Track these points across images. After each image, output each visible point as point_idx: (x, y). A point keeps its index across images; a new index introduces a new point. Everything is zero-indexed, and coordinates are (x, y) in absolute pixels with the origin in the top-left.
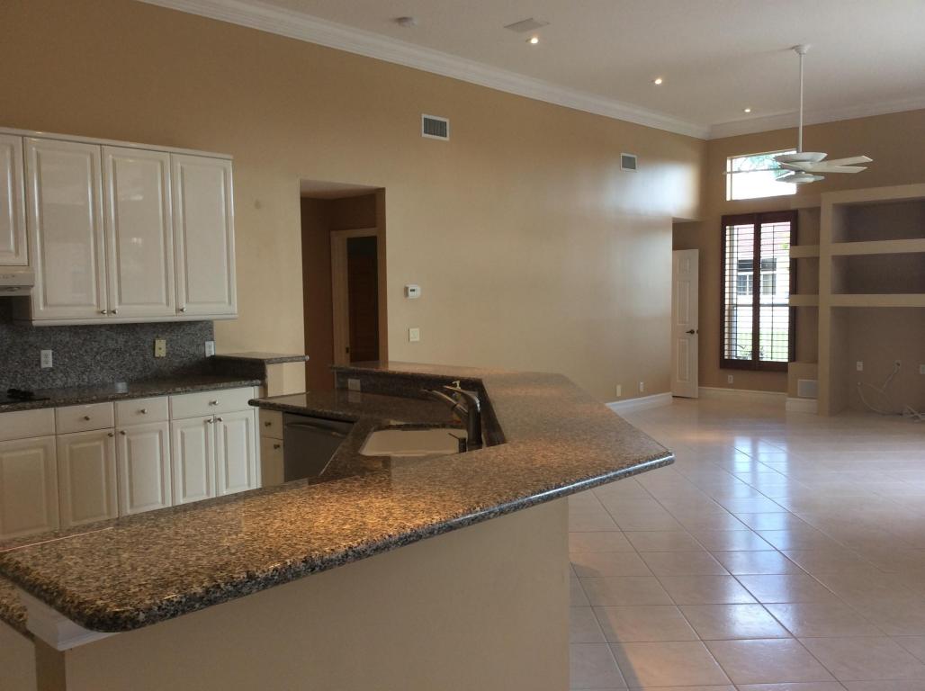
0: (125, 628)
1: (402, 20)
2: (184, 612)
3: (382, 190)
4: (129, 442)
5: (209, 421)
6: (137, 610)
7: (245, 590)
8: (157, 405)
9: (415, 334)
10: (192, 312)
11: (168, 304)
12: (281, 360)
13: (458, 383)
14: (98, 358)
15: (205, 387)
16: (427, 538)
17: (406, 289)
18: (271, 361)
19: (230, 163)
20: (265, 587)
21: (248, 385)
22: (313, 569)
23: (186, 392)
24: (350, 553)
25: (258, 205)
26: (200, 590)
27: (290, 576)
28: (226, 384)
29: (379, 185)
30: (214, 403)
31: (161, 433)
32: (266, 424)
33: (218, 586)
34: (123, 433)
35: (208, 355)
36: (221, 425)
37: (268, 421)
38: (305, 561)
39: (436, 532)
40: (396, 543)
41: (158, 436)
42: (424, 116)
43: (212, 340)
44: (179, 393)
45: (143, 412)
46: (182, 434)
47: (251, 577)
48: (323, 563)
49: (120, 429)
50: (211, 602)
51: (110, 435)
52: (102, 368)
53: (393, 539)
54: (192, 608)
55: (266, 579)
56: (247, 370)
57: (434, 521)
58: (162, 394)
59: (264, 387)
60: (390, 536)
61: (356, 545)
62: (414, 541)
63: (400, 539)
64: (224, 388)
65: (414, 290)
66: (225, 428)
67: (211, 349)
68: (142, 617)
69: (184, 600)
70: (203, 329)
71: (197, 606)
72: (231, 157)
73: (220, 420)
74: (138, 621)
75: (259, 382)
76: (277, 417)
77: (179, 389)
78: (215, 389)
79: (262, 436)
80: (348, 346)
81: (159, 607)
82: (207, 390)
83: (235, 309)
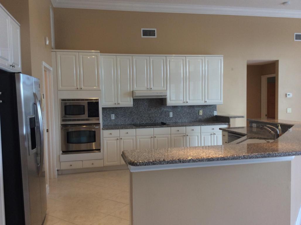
0: (135, 166)
1: (284, 3)
2: (148, 165)
3: (277, 61)
4: (189, 138)
5: (212, 134)
6: (138, 162)
7: (162, 163)
8: (197, 128)
9: (289, 110)
10: (209, 102)
11: (202, 100)
12: (235, 117)
13: (279, 125)
14: (184, 115)
15: (211, 124)
16: (216, 161)
17: (286, 95)
18: (231, 117)
19: (223, 57)
20: (167, 163)
21: (224, 124)
22: (180, 162)
23: (205, 125)
24: (191, 160)
25: (232, 69)
26: (152, 161)
27: (174, 162)
28: (217, 124)
29: (277, 59)
30: (214, 129)
31: (198, 136)
32: (223, 136)
33: (156, 161)
34: (187, 135)
35: (214, 115)
36: (215, 136)
37: (224, 135)
38: (178, 160)
39: (219, 159)
40: (206, 160)
41: (197, 137)
42: (295, 34)
43: (216, 111)
44: (203, 125)
45: (193, 130)
46: (204, 137)
47: (164, 160)
48: (183, 161)
49: (187, 134)
50: (154, 164)
51: (184, 136)
52: (185, 118)
53: (205, 159)
54: (149, 165)
55: (168, 162)
56: (225, 120)
57: (219, 156)
58: (199, 125)
59: (229, 125)
60: (204, 158)
61: (193, 158)
62: (211, 161)
63: (207, 159)
64: (216, 125)
65: (289, 95)
66: (217, 137)
67: (216, 113)
68: (138, 164)
69: (148, 162)
70: (213, 107)
71: (151, 164)
72: (223, 56)
73: (215, 134)
74: (137, 165)
75: (228, 124)
76: (226, 134)
77: (203, 124)
78: (214, 125)
79: (223, 139)
80: (266, 114)
81: (142, 163)
82: (212, 125)
83: (222, 101)
